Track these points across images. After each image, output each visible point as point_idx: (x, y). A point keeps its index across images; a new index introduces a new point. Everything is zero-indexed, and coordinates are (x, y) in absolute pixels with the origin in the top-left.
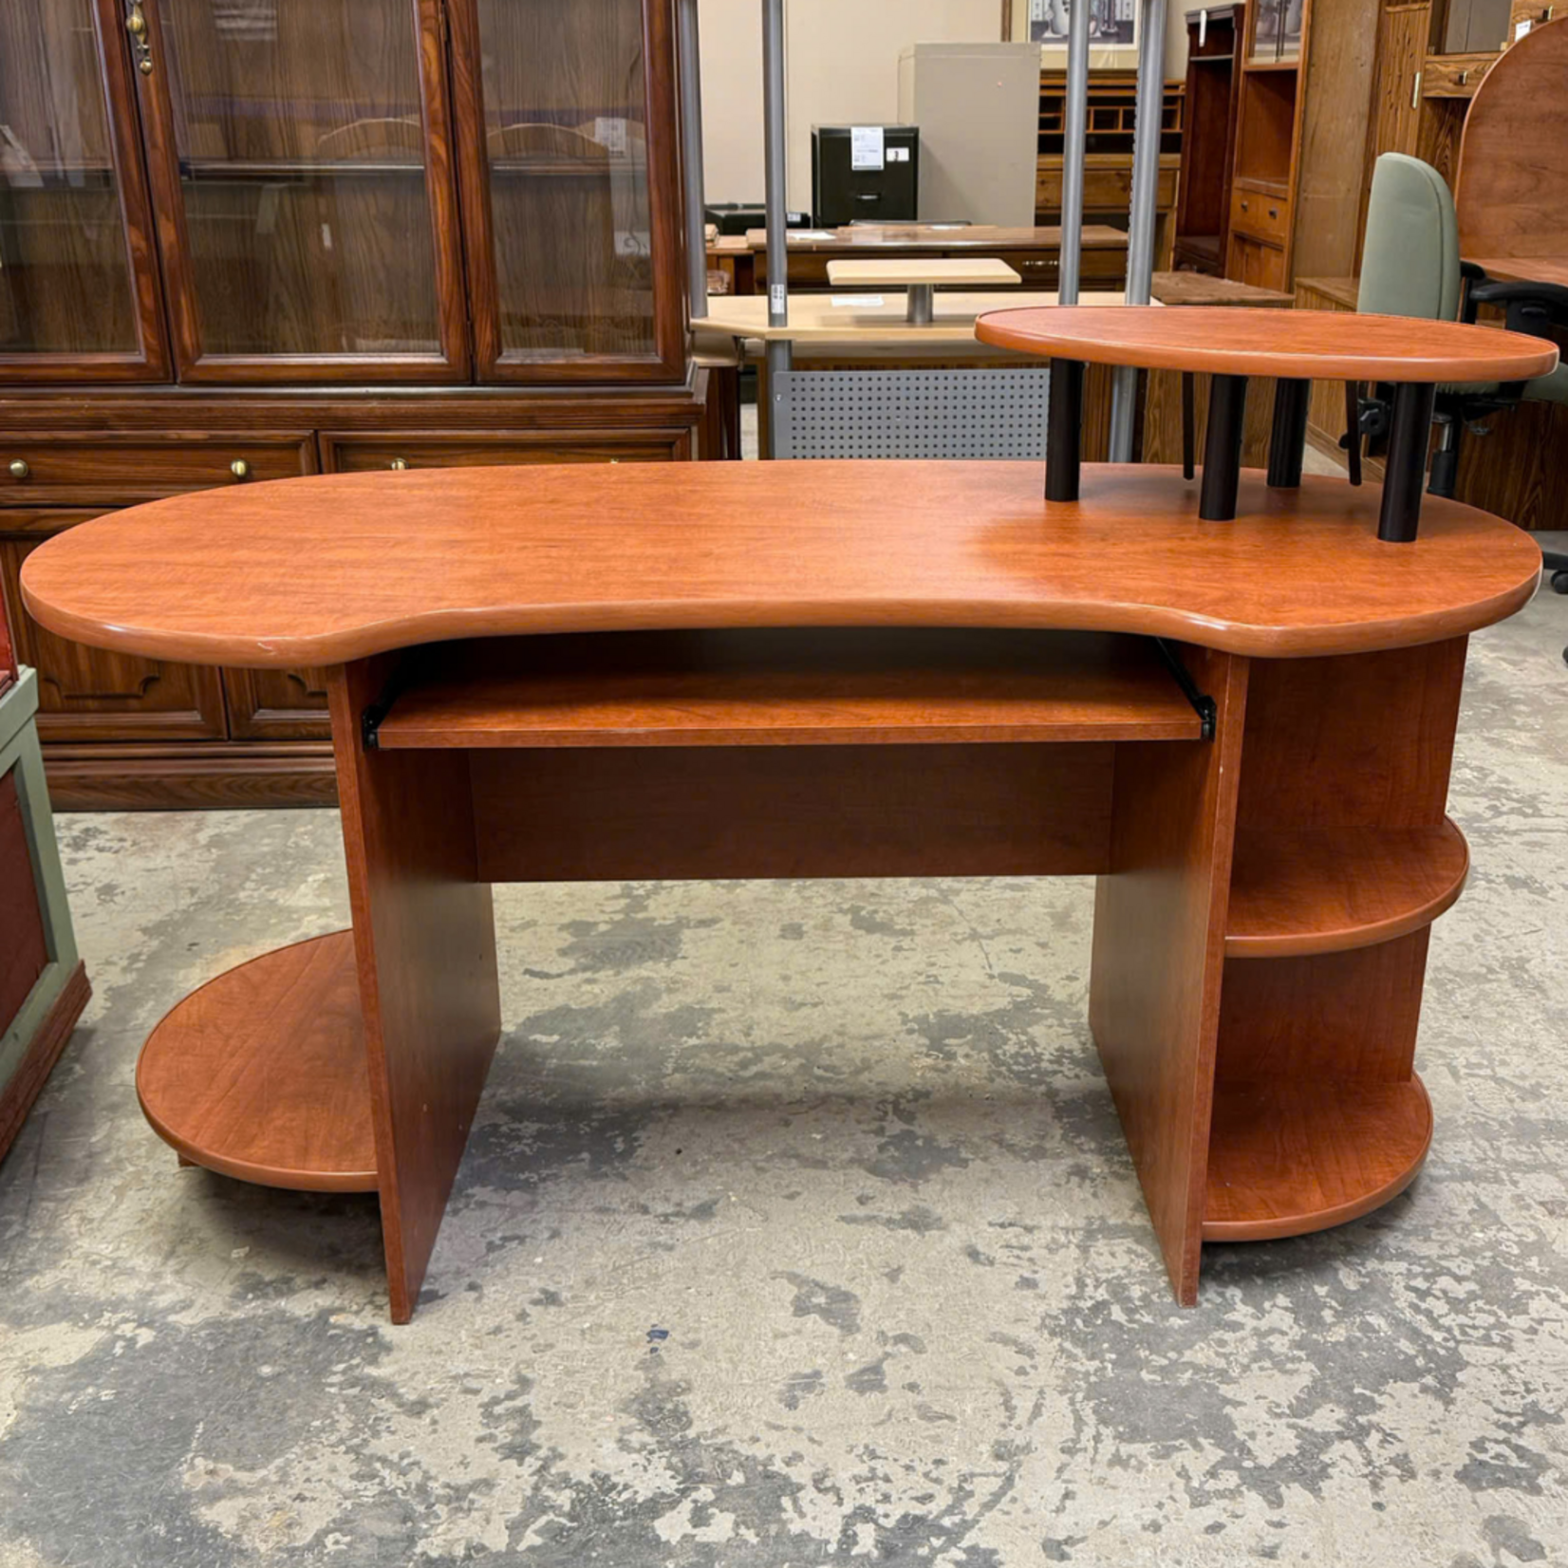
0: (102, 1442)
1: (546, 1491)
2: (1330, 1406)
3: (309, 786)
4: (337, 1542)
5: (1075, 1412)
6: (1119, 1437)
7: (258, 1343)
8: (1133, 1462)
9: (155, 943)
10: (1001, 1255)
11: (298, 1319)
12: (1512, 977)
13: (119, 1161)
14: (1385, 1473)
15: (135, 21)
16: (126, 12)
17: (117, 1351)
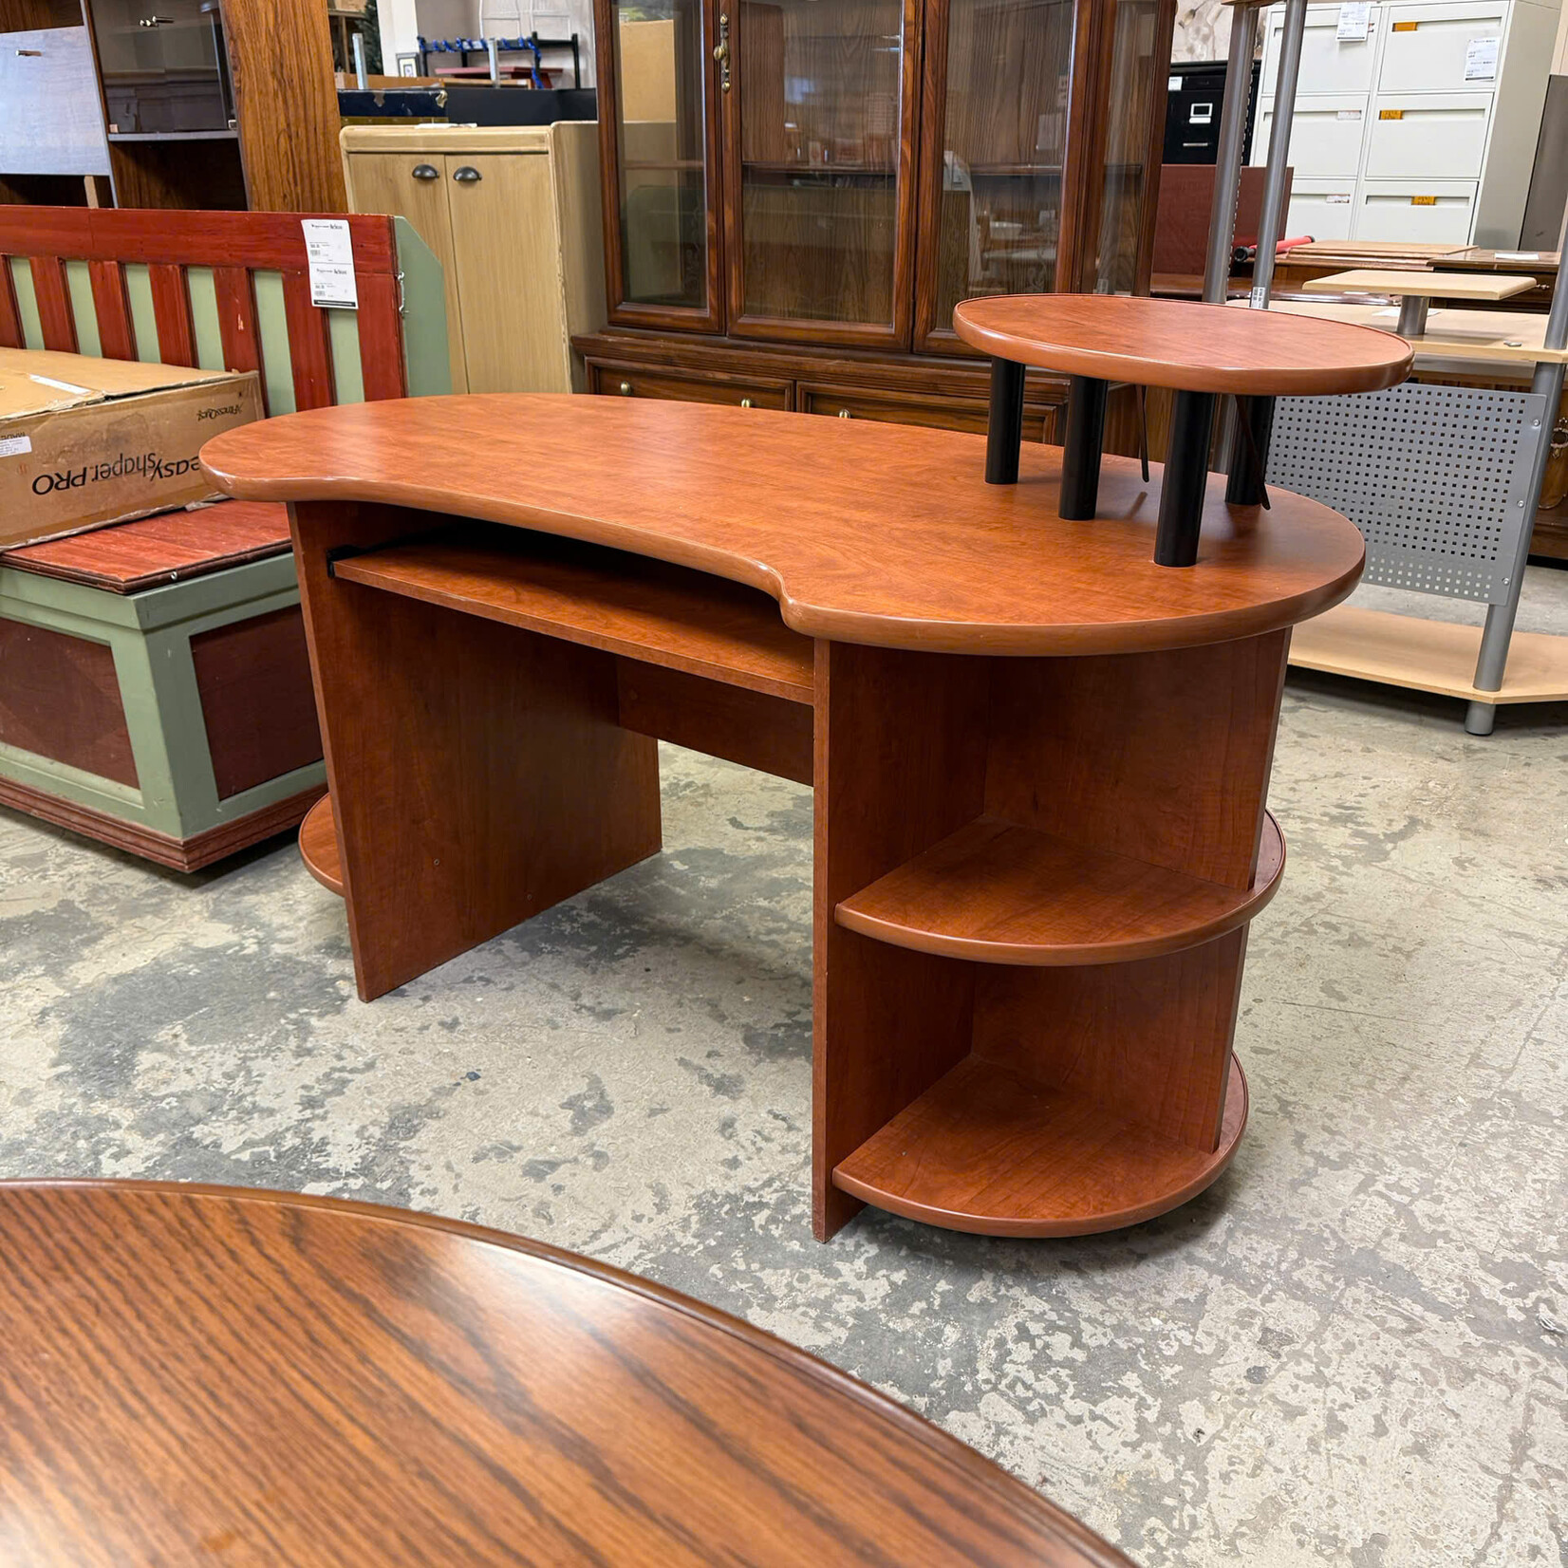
1: (289, 1134)
10: (745, 1135)
15: (720, 50)
16: (717, 43)
17: (230, 951)
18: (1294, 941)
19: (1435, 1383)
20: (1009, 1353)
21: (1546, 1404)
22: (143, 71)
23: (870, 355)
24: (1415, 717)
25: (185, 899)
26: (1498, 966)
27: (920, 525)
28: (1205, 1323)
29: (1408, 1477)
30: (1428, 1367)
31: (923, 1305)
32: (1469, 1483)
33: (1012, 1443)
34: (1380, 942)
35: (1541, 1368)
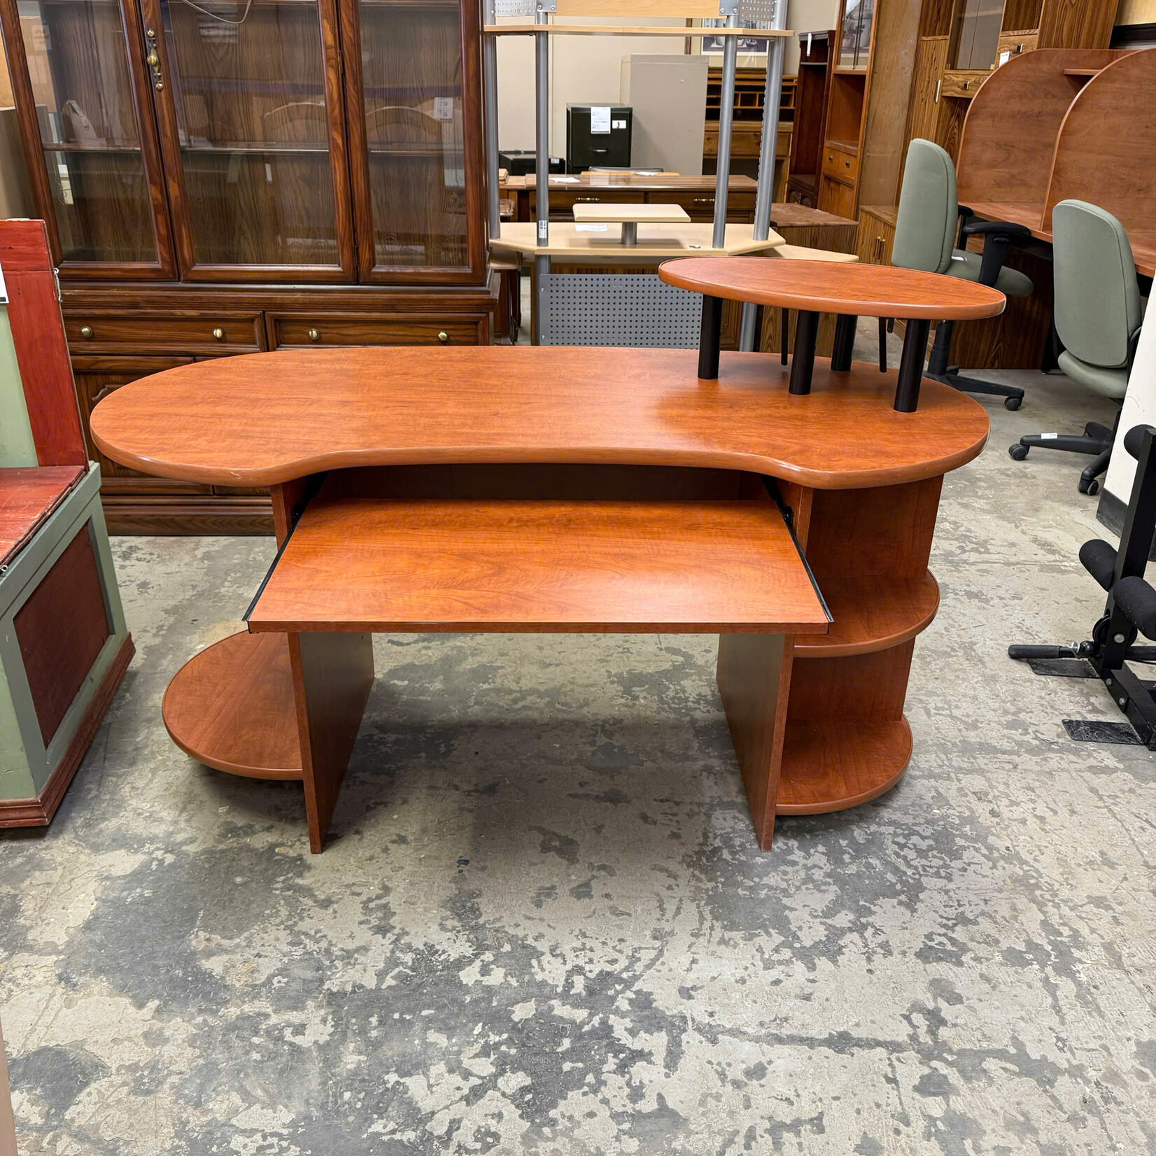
0: (146, 921)
1: (398, 954)
2: (846, 912)
3: (261, 523)
4: (279, 982)
5: (700, 912)
6: (724, 927)
7: (234, 863)
8: (732, 942)
9: (172, 619)
10: (660, 818)
11: (257, 849)
12: (966, 653)
13: (153, 753)
14: (875, 952)
15: (153, 58)
16: (146, 52)
17: (154, 866)
21: (1083, 772)
23: (324, 287)
35: (1066, 759)
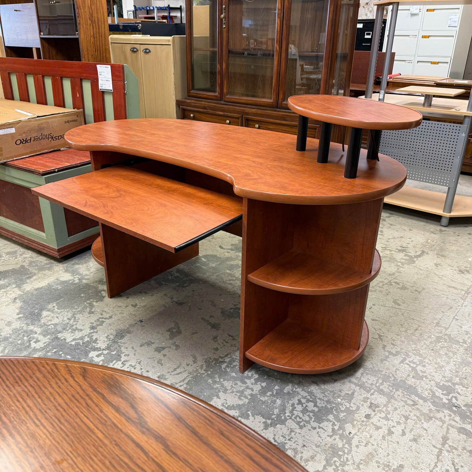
0: (49, 294)
1: (86, 337)
2: (238, 411)
4: (51, 327)
7: (88, 290)
10: (220, 341)
11: (98, 289)
15: (222, 16)
16: (222, 14)
17: (71, 282)
18: (386, 287)
19: (420, 421)
20: (295, 408)
21: (453, 428)
22: (51, 15)
23: (265, 108)
24: (425, 220)
25: (58, 266)
26: (446, 296)
27: (276, 163)
28: (353, 401)
29: (411, 448)
30: (419, 415)
31: (271, 393)
32: (429, 450)
33: (295, 435)
34: (411, 288)
35: (452, 417)
